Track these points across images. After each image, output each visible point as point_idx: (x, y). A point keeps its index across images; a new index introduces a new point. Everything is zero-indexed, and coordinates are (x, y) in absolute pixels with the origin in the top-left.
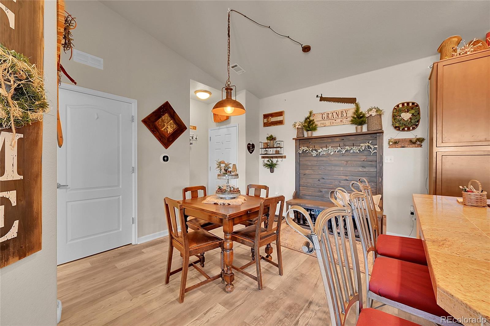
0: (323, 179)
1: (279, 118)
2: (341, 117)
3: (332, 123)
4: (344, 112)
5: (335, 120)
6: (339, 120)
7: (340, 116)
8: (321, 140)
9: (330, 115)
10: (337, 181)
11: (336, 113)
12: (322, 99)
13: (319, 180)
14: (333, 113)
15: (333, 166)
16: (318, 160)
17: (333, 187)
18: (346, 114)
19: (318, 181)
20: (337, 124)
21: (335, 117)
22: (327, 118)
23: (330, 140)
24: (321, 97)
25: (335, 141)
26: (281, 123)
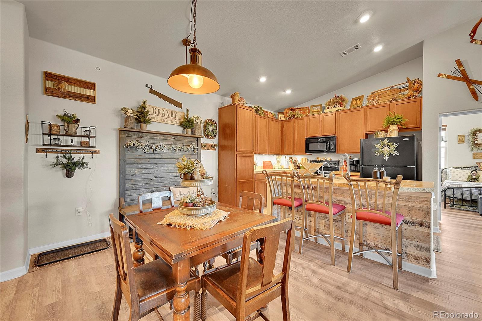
0: (156, 177)
1: (88, 92)
2: (171, 117)
3: (163, 120)
4: (174, 112)
5: (166, 119)
6: (169, 119)
7: (170, 115)
8: (153, 136)
9: (161, 112)
10: (169, 178)
11: (167, 112)
12: (152, 91)
13: (151, 179)
14: (164, 111)
15: (165, 164)
16: (150, 157)
17: (166, 185)
18: (176, 115)
19: (151, 181)
20: (168, 123)
21: (166, 115)
22: (158, 114)
23: (163, 138)
24: (151, 88)
25: (168, 139)
26: (91, 99)
